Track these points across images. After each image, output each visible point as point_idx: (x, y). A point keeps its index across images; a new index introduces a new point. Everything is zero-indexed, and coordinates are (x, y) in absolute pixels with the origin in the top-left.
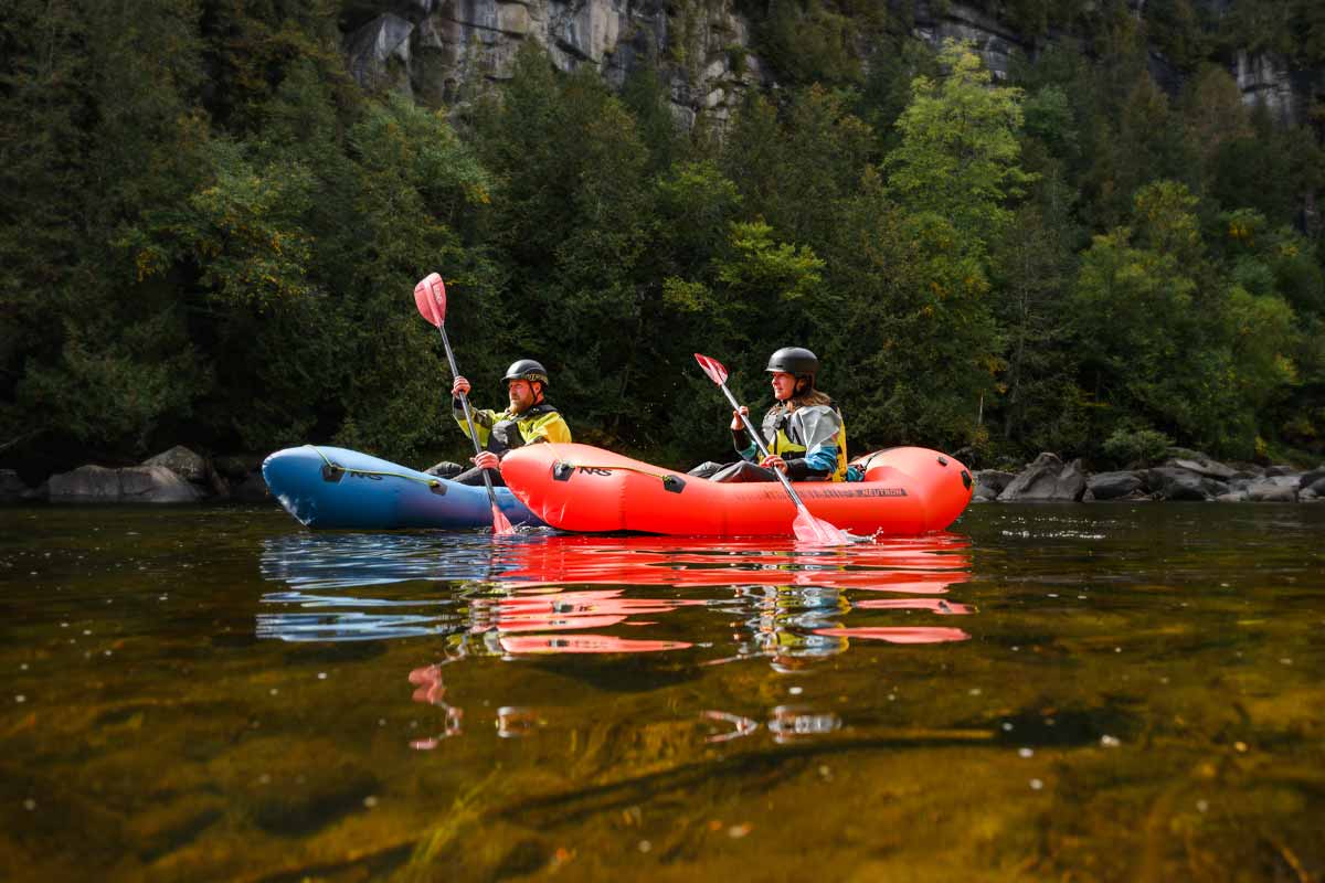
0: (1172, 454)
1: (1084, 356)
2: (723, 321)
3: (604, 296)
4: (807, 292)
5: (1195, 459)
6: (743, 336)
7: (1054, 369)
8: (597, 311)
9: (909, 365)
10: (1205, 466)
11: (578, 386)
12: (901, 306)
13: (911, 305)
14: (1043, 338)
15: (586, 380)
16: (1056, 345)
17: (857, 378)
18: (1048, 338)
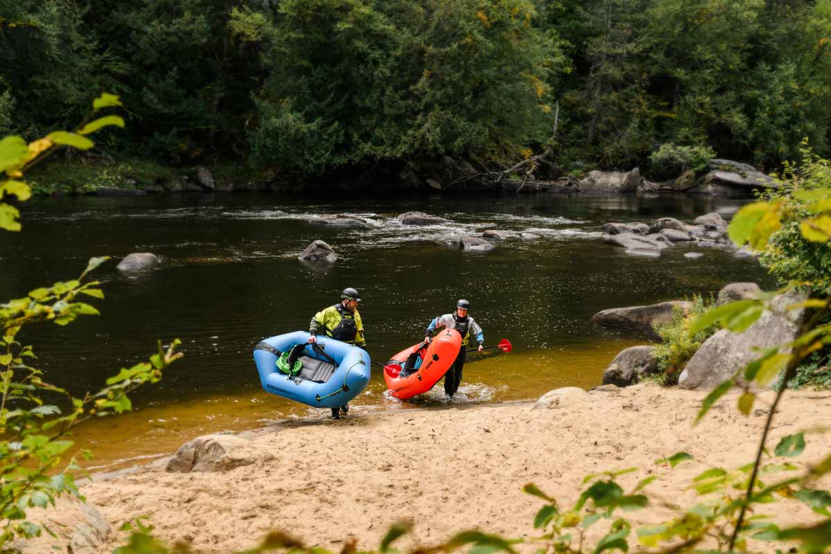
0: (714, 166)
1: (654, 70)
2: (283, 49)
3: (178, 24)
4: (358, 22)
5: (737, 171)
6: (305, 63)
7: (629, 79)
8: (173, 39)
9: (450, 91)
10: (744, 177)
11: (160, 107)
12: (442, 38)
13: (454, 35)
14: (619, 51)
15: (168, 99)
16: (631, 57)
17: (402, 103)
18: (625, 51)
